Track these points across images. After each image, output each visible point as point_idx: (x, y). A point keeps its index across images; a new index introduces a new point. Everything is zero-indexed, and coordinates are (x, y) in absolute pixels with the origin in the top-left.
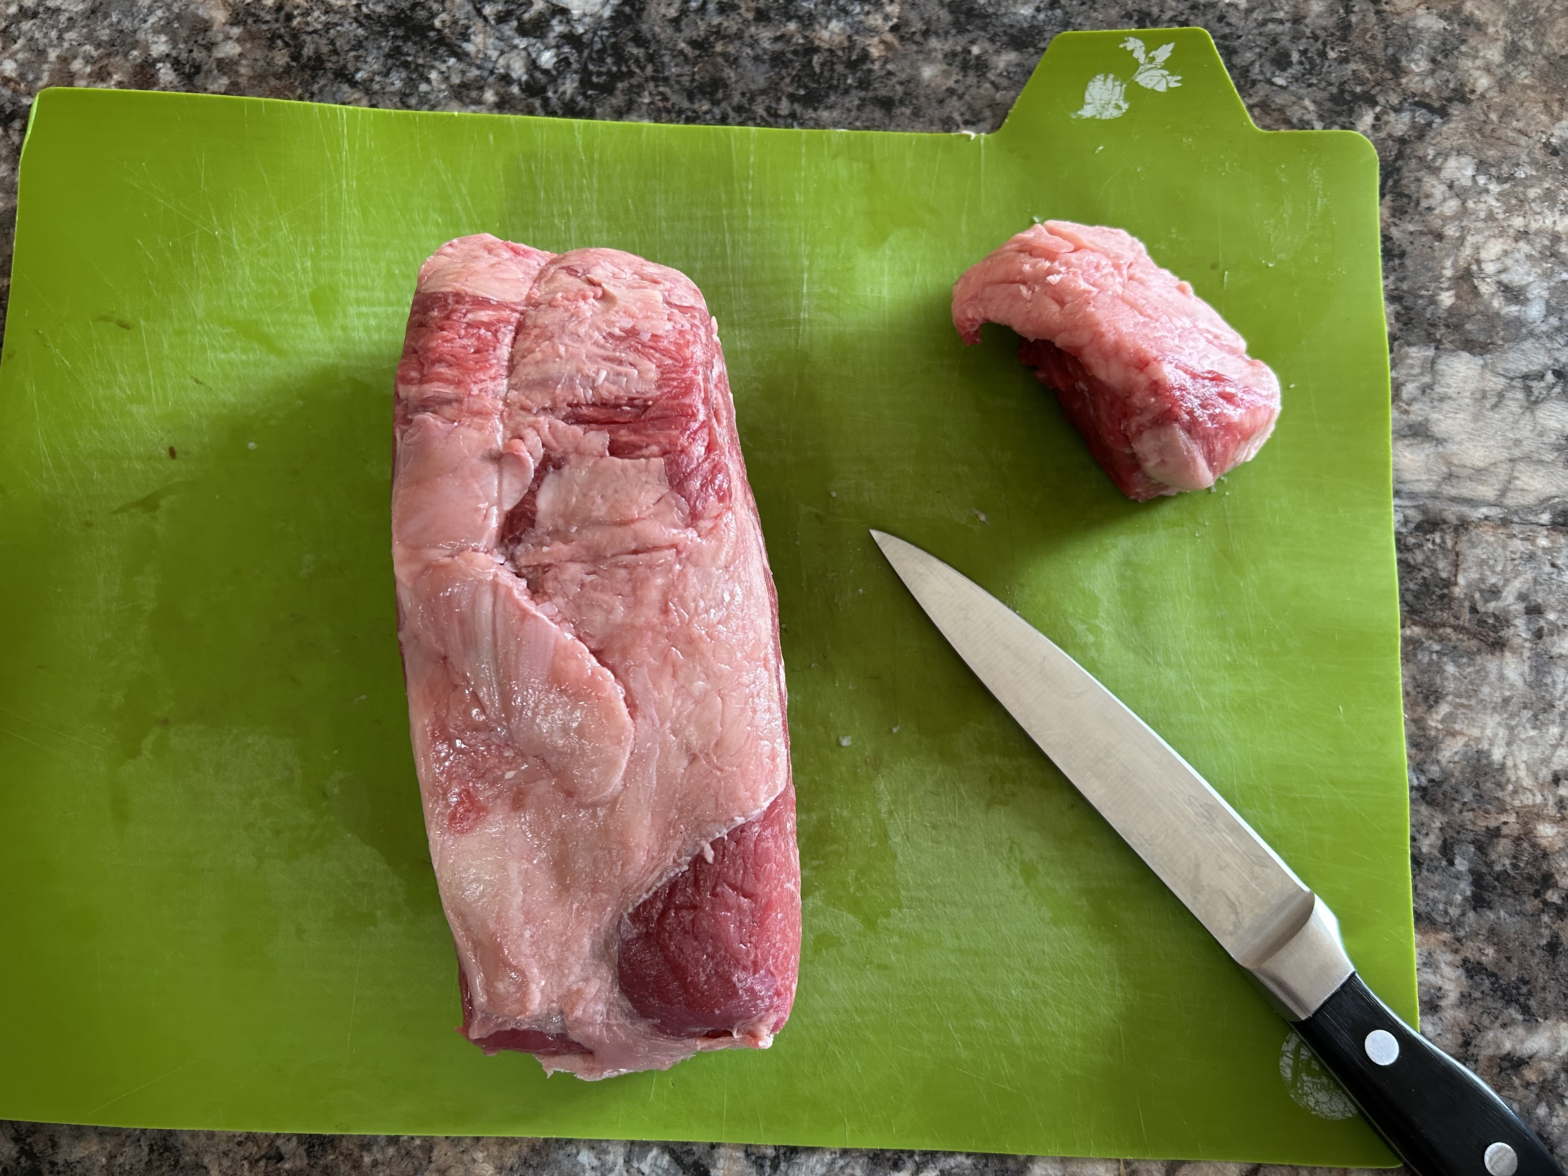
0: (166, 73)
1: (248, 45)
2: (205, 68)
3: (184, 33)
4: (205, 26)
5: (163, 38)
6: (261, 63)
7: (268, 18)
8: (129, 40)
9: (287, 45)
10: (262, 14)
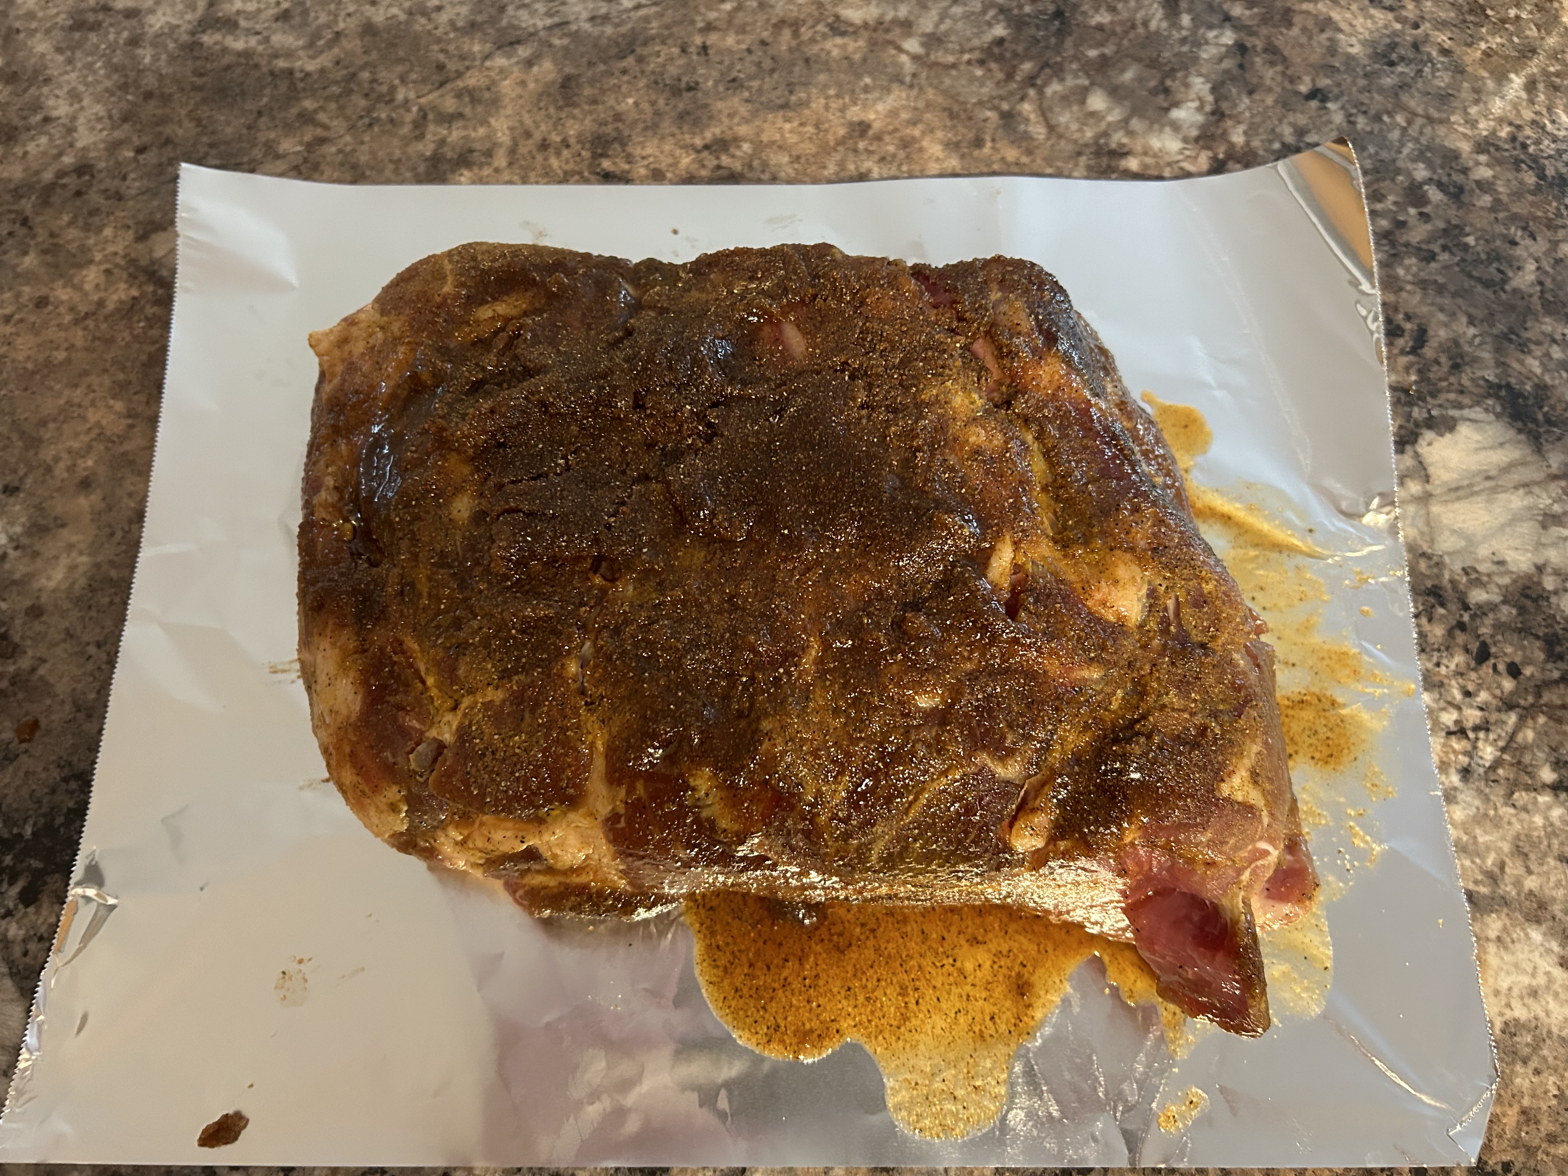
0: (1435, 195)
1: (1498, 169)
2: (1467, 188)
3: (1438, 161)
4: (1454, 156)
5: (1421, 166)
6: (1514, 182)
7: (1507, 147)
8: (1391, 168)
9: (1531, 168)
10: (1501, 144)
